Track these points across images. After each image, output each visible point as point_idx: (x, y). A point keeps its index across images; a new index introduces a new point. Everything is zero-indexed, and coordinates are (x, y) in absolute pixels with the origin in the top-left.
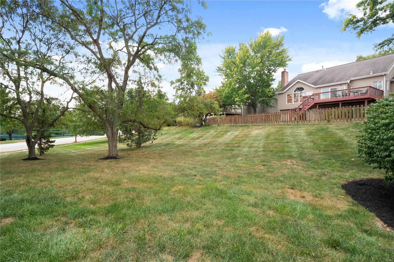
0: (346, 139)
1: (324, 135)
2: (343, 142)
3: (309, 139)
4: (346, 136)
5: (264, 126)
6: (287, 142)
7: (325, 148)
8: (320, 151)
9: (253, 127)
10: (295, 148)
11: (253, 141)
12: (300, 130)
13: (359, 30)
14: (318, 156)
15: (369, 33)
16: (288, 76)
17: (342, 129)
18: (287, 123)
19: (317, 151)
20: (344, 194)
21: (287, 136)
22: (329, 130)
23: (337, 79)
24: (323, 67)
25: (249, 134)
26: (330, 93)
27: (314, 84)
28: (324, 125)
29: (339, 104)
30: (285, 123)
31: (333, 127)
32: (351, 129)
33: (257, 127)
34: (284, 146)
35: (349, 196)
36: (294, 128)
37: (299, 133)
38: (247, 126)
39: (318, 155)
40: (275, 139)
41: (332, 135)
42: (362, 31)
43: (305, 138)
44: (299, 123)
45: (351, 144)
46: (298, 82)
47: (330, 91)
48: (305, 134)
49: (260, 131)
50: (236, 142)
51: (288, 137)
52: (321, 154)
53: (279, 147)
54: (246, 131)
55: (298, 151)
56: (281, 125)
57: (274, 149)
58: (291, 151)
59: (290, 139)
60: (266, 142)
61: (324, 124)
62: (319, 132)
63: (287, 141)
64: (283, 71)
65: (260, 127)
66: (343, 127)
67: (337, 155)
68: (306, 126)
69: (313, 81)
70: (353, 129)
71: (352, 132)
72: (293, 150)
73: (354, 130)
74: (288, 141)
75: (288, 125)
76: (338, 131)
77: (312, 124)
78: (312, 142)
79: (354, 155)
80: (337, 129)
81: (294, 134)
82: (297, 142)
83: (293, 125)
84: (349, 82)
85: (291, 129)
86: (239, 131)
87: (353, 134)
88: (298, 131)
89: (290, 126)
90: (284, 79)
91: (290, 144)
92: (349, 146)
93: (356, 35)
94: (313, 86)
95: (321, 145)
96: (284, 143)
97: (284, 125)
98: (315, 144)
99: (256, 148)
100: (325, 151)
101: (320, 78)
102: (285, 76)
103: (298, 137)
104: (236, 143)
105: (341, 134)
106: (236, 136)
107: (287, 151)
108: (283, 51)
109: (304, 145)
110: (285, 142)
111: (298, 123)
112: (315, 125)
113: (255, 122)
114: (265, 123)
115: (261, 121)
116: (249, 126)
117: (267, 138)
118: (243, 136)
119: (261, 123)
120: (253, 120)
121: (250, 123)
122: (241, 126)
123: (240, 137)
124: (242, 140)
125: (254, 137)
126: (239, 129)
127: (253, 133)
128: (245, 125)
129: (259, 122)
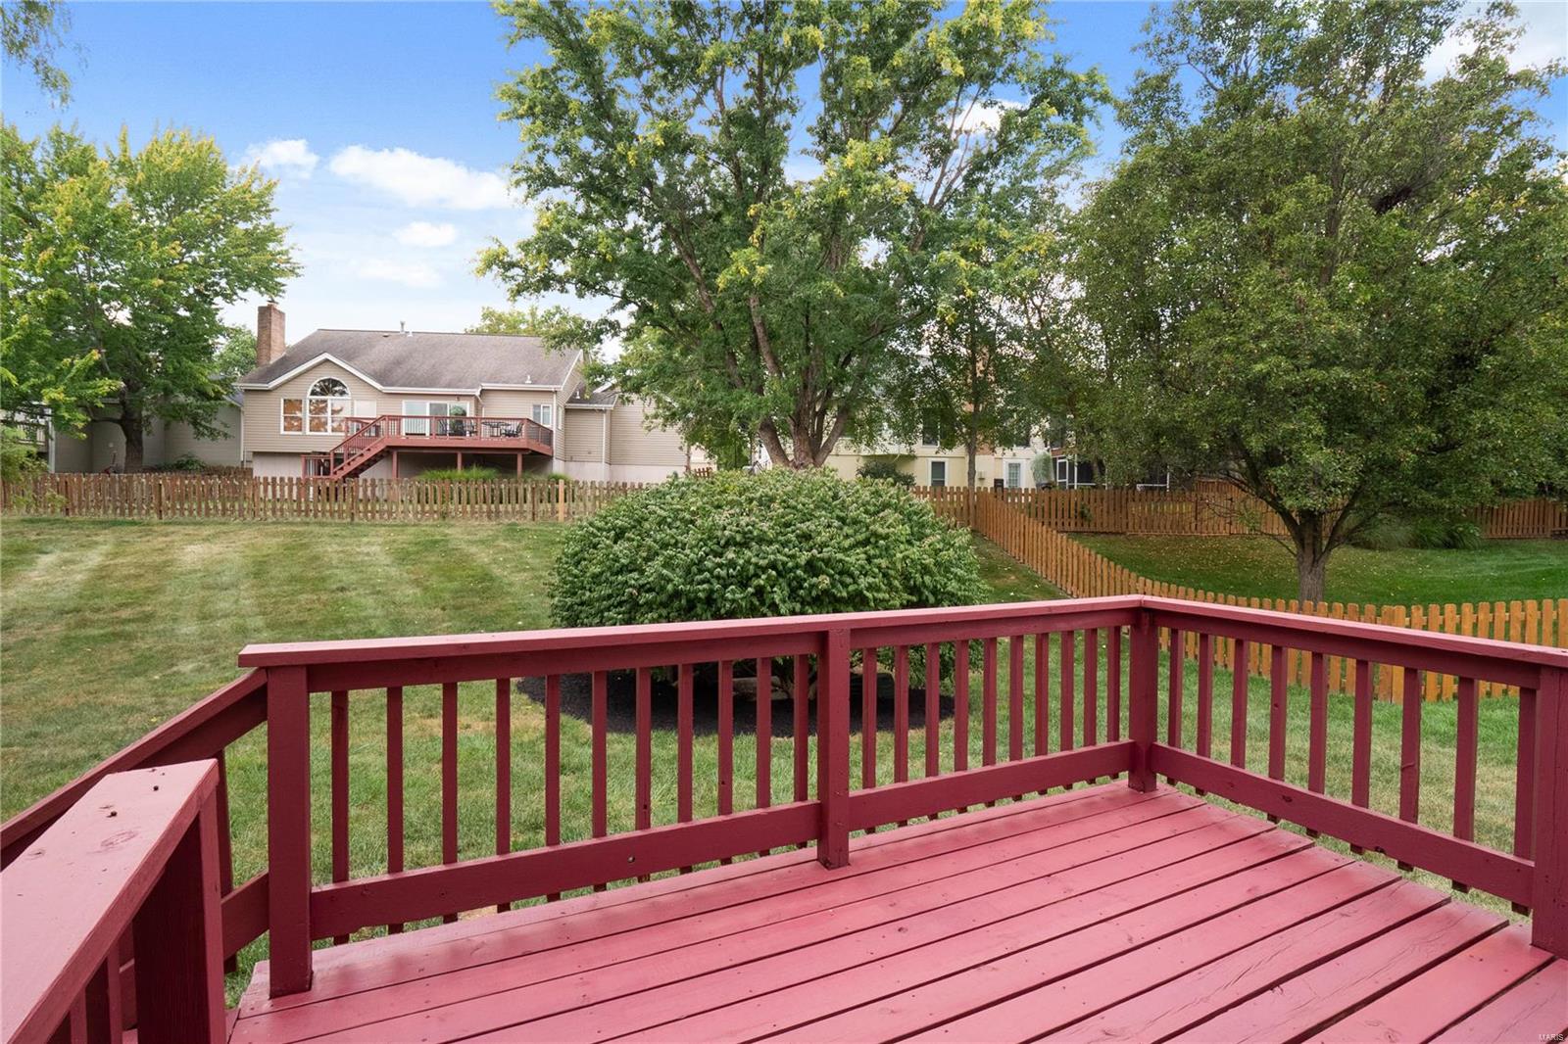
0: (496, 571)
1: (442, 560)
2: (492, 579)
3: (405, 575)
4: (495, 561)
5: (224, 528)
6: (342, 589)
7: (454, 598)
8: (443, 609)
9: (171, 529)
10: (374, 605)
11: (203, 593)
12: (368, 543)
13: (513, 285)
14: (445, 625)
15: (534, 297)
16: (283, 328)
17: (482, 542)
18: (315, 516)
19: (438, 611)
20: (529, 701)
21: (331, 567)
22: (450, 546)
23: (447, 377)
24: (402, 324)
25: (166, 564)
26: (428, 421)
27: (383, 377)
28: (431, 528)
29: (456, 455)
30: (307, 515)
31: (457, 536)
32: (501, 543)
33: (190, 529)
34: (336, 602)
35: (539, 703)
36: (344, 537)
37: (368, 554)
38: (133, 523)
39: (443, 621)
40: (292, 579)
41: (464, 560)
42: (519, 292)
43: (394, 571)
44: (356, 520)
45: (511, 584)
46: (327, 361)
47: (428, 414)
48: (388, 561)
49: (216, 548)
50: (120, 599)
51: (337, 571)
52: (451, 619)
53: (317, 606)
54: (143, 546)
55: (386, 616)
56: (292, 524)
57: (305, 616)
58: (366, 618)
59: (346, 576)
60: (263, 591)
61: (432, 526)
62: (426, 550)
63: (339, 585)
64: (266, 304)
65: (207, 531)
66: (482, 535)
67: (487, 617)
68: (382, 530)
69: (378, 367)
70: (505, 540)
71: (507, 550)
72: (370, 612)
73: (508, 545)
74: (342, 584)
75: (322, 524)
76: (473, 549)
77: (398, 522)
78: (417, 583)
79: (520, 612)
80: (473, 543)
81: (352, 559)
82: (374, 586)
83: (337, 525)
84: (478, 393)
85: (338, 540)
86: (104, 548)
87: (510, 556)
88: (365, 549)
89: (327, 530)
90: (269, 336)
91: (354, 593)
92: (506, 589)
93: (508, 295)
94: (379, 386)
95: (442, 591)
96: (333, 591)
97: (307, 524)
98: (426, 589)
99: (233, 620)
100: (457, 608)
101: (398, 363)
102: (273, 326)
103: (370, 569)
104: (121, 606)
105: (483, 556)
106: (102, 574)
107: (352, 618)
108: (272, 235)
109: (398, 596)
110: (334, 587)
111: (352, 519)
112: (406, 525)
113: (174, 506)
114: (224, 514)
115: (203, 506)
116: (148, 525)
117: (257, 575)
118: (142, 572)
119: (207, 514)
120: (163, 500)
121: (148, 512)
122: (101, 522)
123: (127, 577)
124: (149, 591)
125: (199, 575)
126: (94, 538)
127: (188, 559)
128: (120, 518)
129: (195, 507)
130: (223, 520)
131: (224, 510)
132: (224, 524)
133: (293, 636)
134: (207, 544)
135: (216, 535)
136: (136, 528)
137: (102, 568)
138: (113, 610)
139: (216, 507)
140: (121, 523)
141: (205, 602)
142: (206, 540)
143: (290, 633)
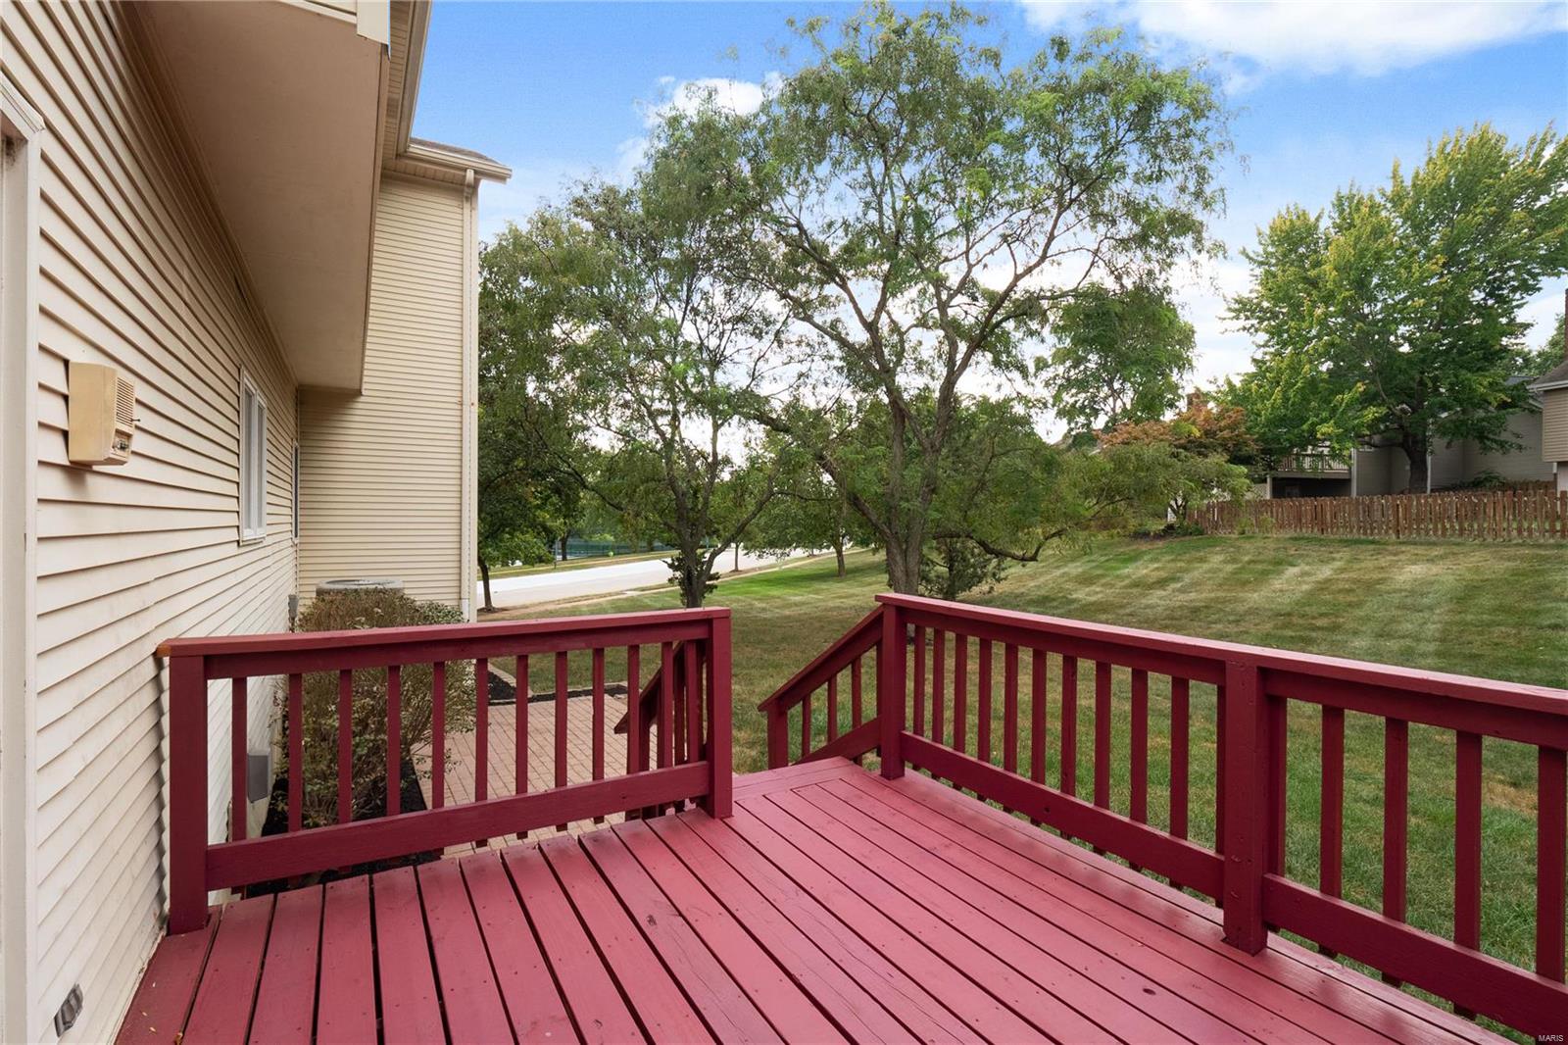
5: (1456, 549)
6: (1555, 627)
9: (1403, 548)
11: (1395, 612)
21: (1560, 598)
25: (1380, 581)
33: (1420, 550)
34: (1536, 641)
38: (1373, 542)
40: (1502, 609)
49: (1435, 569)
50: (1323, 610)
51: (1563, 605)
53: (1512, 642)
54: (1369, 564)
56: (1539, 546)
57: (1490, 651)
60: (1458, 618)
63: (1553, 621)
65: (1436, 551)
74: (1560, 621)
86: (1338, 564)
96: (1540, 628)
99: (1409, 642)
104: (1322, 615)
106: (1324, 586)
107: (1547, 661)
110: (1546, 623)
113: (1410, 526)
114: (1461, 535)
115: (1439, 526)
116: (1384, 544)
117: (1460, 600)
118: (1354, 587)
119: (1444, 534)
120: (1401, 520)
121: (1387, 532)
122: (1346, 541)
123: (1340, 591)
124: (1350, 605)
125: (1403, 594)
126: (1334, 555)
127: (1401, 578)
128: (1363, 537)
129: (1431, 526)
130: (1459, 540)
131: (1462, 530)
132: (1458, 544)
133: (1458, 668)
134: (1429, 565)
135: (1442, 557)
136: (1372, 547)
137: (1327, 581)
138: (1314, 618)
139: (1452, 527)
140: (1361, 542)
141: (1393, 620)
142: (1431, 560)
143: (1456, 665)
